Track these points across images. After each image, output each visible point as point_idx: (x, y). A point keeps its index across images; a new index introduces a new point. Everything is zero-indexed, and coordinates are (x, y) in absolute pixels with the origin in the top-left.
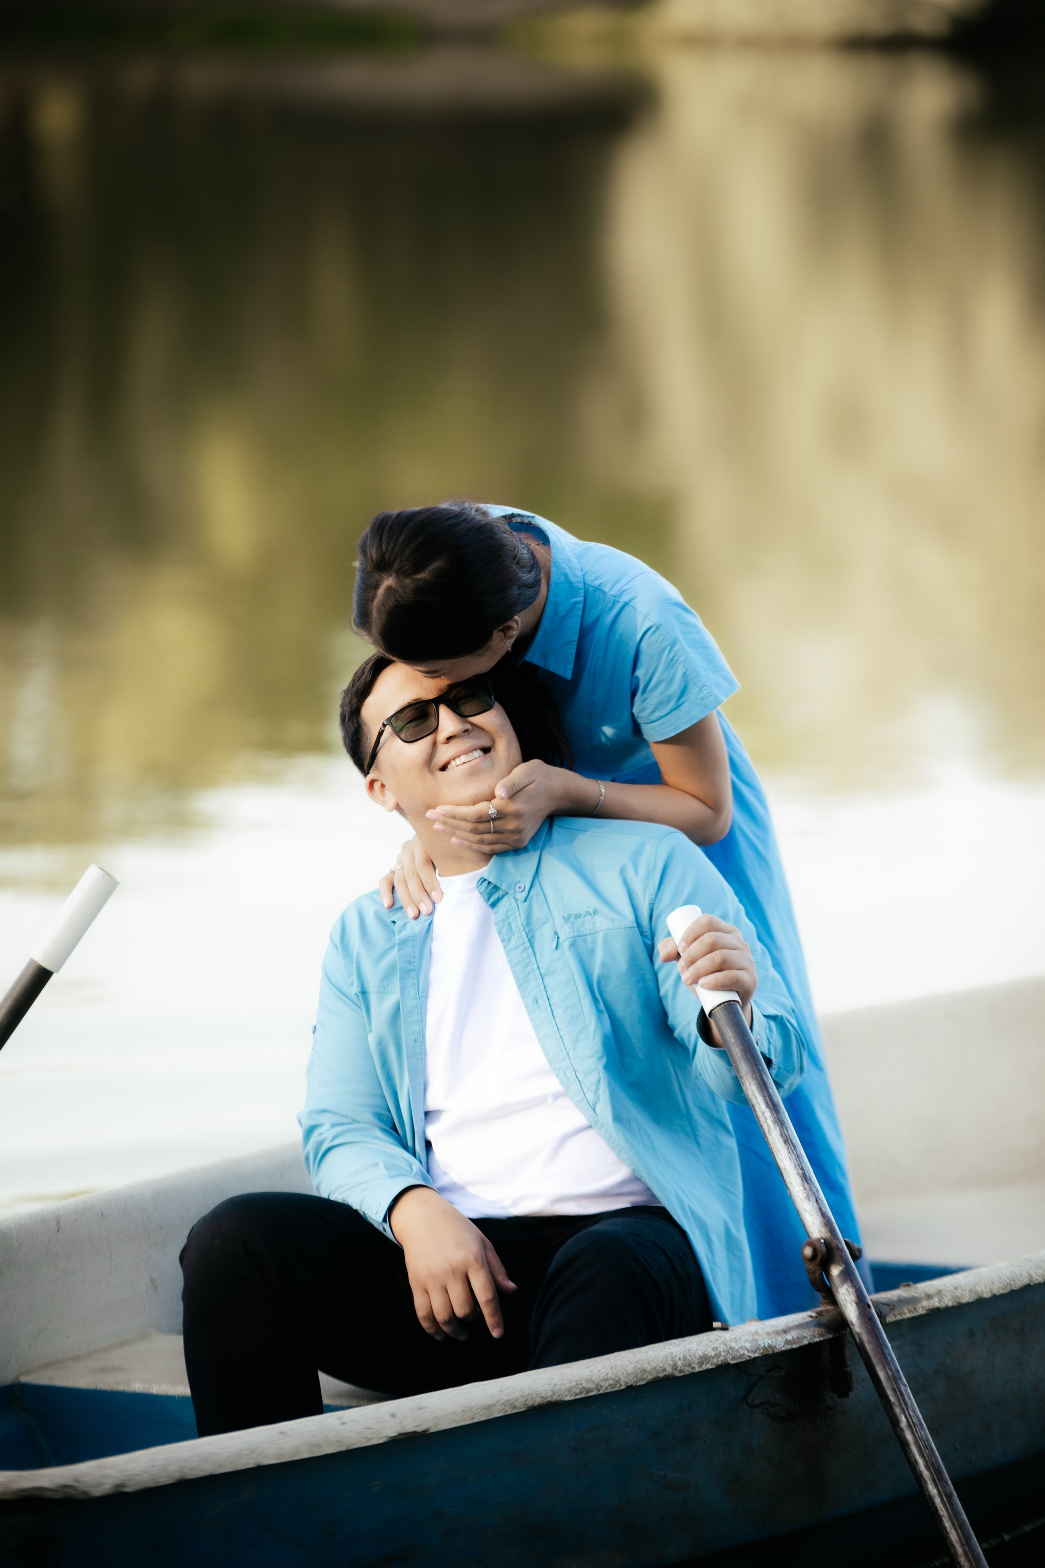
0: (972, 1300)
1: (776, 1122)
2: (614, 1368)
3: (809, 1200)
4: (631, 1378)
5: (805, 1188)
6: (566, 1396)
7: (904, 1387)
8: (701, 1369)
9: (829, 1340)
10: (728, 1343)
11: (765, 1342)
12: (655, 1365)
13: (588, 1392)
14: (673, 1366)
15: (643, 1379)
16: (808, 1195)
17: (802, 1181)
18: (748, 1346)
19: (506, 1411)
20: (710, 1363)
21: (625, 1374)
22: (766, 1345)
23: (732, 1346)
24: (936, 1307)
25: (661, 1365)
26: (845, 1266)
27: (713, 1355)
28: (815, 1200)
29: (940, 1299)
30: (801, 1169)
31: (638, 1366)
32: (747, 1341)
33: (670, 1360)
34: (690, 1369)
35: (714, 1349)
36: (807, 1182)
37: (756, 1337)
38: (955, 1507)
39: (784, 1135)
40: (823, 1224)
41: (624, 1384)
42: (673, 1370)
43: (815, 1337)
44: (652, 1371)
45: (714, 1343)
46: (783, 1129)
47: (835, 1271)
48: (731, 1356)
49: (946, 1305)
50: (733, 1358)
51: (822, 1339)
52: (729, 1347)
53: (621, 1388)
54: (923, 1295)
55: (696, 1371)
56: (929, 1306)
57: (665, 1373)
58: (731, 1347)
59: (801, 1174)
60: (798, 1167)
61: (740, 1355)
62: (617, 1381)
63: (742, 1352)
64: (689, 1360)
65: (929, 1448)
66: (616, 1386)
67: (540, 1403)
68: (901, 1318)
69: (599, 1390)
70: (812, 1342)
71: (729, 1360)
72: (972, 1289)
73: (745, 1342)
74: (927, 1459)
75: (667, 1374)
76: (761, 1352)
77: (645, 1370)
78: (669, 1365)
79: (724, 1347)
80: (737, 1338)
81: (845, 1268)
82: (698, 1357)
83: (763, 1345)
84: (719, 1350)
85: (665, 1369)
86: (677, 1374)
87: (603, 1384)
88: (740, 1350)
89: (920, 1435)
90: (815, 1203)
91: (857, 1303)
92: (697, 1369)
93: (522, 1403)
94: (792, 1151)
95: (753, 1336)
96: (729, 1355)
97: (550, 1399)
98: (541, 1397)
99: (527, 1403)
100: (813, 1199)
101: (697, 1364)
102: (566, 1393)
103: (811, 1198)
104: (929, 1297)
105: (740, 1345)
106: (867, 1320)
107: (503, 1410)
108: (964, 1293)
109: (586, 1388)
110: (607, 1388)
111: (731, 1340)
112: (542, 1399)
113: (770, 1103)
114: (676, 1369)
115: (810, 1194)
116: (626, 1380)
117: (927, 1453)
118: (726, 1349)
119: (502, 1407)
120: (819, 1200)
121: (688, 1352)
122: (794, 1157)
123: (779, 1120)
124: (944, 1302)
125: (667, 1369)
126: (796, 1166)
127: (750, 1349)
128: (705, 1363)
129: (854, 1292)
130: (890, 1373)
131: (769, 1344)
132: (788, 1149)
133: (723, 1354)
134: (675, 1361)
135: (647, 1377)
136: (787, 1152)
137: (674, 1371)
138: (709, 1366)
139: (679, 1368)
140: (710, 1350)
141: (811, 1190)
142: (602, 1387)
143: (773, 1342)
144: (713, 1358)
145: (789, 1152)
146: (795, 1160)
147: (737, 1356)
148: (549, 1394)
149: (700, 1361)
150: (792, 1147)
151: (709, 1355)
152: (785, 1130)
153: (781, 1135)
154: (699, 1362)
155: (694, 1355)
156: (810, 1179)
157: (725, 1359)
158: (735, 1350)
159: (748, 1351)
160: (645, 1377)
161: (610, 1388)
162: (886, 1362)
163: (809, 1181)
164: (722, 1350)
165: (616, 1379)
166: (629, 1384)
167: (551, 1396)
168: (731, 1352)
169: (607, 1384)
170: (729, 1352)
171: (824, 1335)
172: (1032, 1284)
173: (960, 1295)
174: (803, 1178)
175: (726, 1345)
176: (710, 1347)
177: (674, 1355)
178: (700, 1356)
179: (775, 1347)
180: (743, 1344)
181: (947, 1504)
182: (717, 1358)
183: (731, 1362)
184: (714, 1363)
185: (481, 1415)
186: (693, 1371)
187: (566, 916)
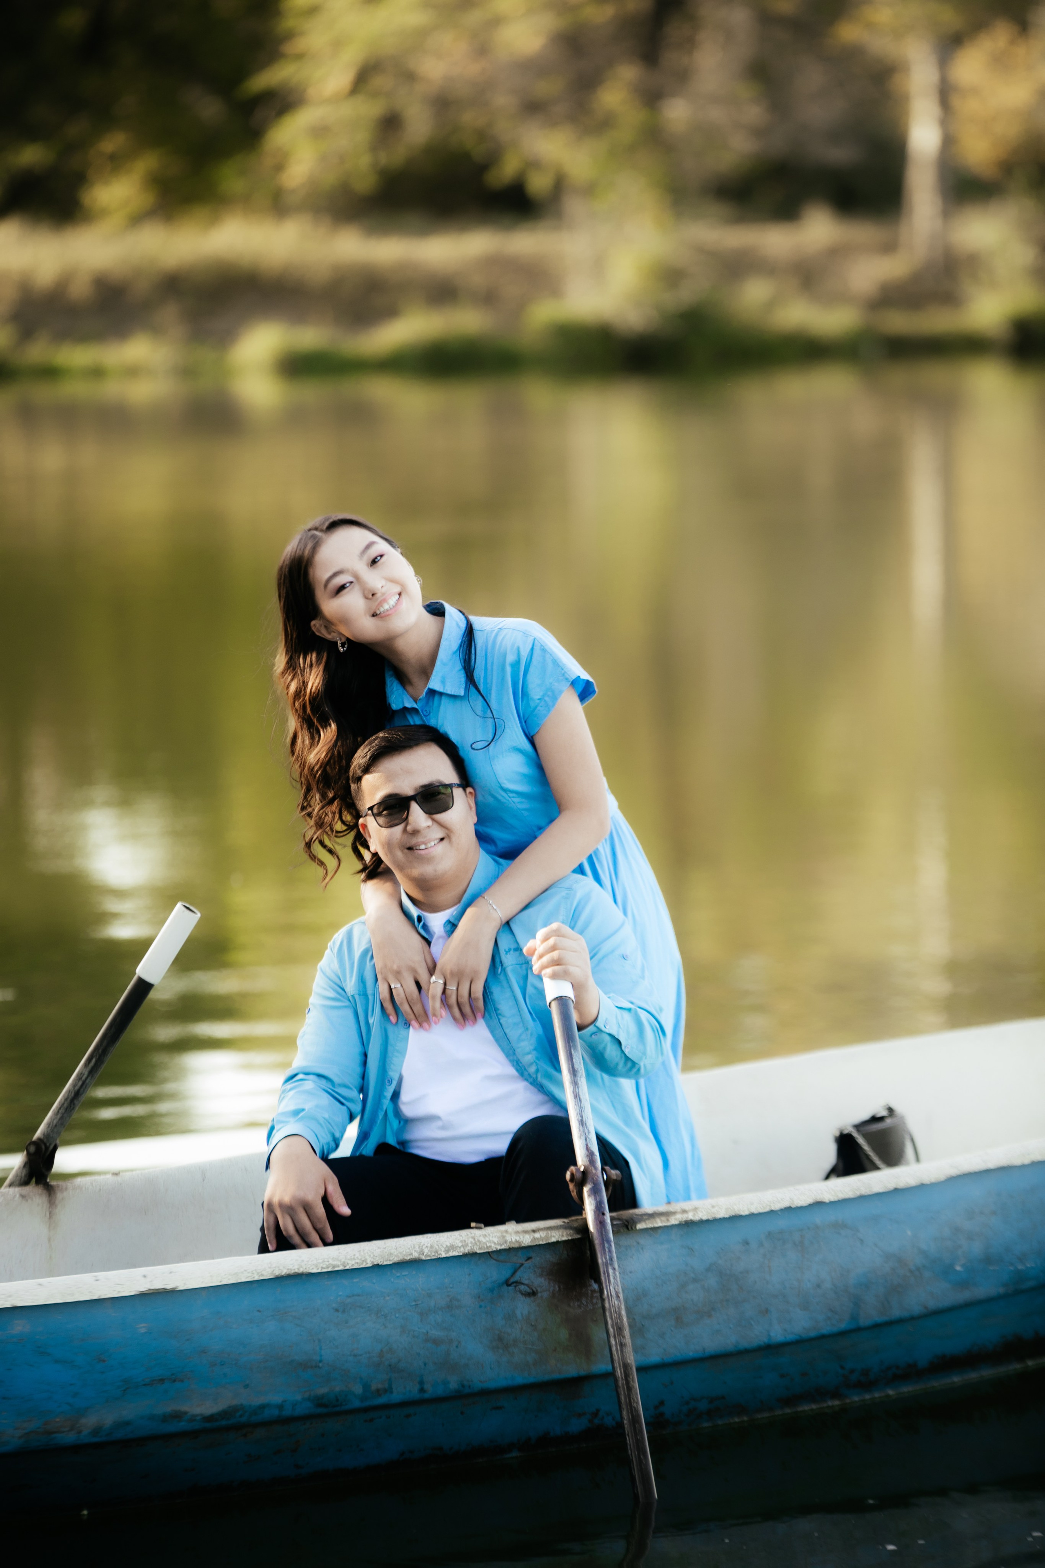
0: (727, 1216)
1: (572, 1083)
2: (362, 1252)
3: (581, 1138)
4: (377, 1259)
5: (580, 1130)
6: (313, 1269)
7: (612, 1271)
8: (448, 1255)
9: (578, 1239)
10: (476, 1238)
11: (512, 1238)
12: (402, 1251)
13: (334, 1267)
14: (420, 1252)
15: (390, 1260)
16: (581, 1134)
17: (579, 1125)
18: (496, 1240)
19: (254, 1277)
20: (457, 1251)
21: (372, 1255)
22: (513, 1240)
23: (480, 1240)
24: (689, 1219)
25: (408, 1251)
26: (593, 1185)
27: (460, 1246)
28: (584, 1138)
29: (694, 1214)
30: (581, 1116)
31: (386, 1250)
32: (495, 1237)
33: (417, 1247)
34: (436, 1255)
35: (461, 1241)
36: (582, 1126)
37: (504, 1234)
38: (624, 1354)
39: (575, 1093)
40: (586, 1155)
41: (370, 1263)
42: (419, 1255)
43: (563, 1236)
44: (399, 1254)
45: (463, 1237)
46: (575, 1087)
47: (586, 1190)
48: (478, 1247)
49: (699, 1219)
50: (480, 1249)
51: (570, 1238)
52: (476, 1240)
53: (368, 1266)
54: (679, 1211)
55: (442, 1257)
56: (682, 1218)
57: (411, 1257)
58: (479, 1241)
59: (580, 1120)
60: (579, 1115)
61: (487, 1246)
62: (363, 1261)
63: (488, 1245)
64: (436, 1248)
65: (618, 1313)
66: (362, 1264)
67: (287, 1273)
68: (652, 1226)
69: (345, 1267)
70: (560, 1240)
71: (475, 1249)
72: (730, 1208)
73: (493, 1237)
74: (614, 1320)
75: (414, 1257)
76: (508, 1245)
77: (391, 1254)
78: (416, 1251)
79: (472, 1240)
80: (486, 1234)
81: (593, 1187)
82: (445, 1246)
83: (510, 1240)
84: (467, 1242)
85: (412, 1254)
86: (423, 1258)
87: (349, 1262)
88: (487, 1243)
89: (613, 1304)
90: (584, 1140)
91: (595, 1212)
92: (444, 1255)
93: (270, 1272)
94: (578, 1103)
95: (501, 1233)
96: (476, 1246)
97: (296, 1271)
98: (288, 1269)
99: (274, 1272)
100: (583, 1138)
101: (444, 1251)
102: (313, 1267)
103: (582, 1137)
104: (684, 1211)
105: (487, 1239)
106: (598, 1222)
107: (251, 1276)
108: (720, 1211)
109: (332, 1265)
110: (353, 1265)
111: (480, 1236)
112: (289, 1271)
113: (571, 1069)
114: (423, 1254)
115: (582, 1134)
116: (372, 1260)
117: (615, 1317)
118: (473, 1242)
119: (250, 1275)
120: (587, 1139)
121: (436, 1242)
122: (578, 1108)
123: (574, 1081)
124: (698, 1216)
125: (414, 1254)
126: (577, 1114)
127: (497, 1243)
128: (452, 1251)
129: (595, 1203)
130: (604, 1261)
131: (516, 1239)
132: (575, 1102)
133: (470, 1245)
134: (422, 1248)
135: (394, 1258)
136: (574, 1104)
137: (421, 1256)
138: (456, 1254)
139: (425, 1254)
140: (458, 1242)
141: (584, 1131)
142: (348, 1264)
143: (520, 1238)
144: (460, 1247)
145: (575, 1104)
146: (578, 1110)
147: (484, 1247)
148: (296, 1267)
149: (447, 1249)
150: (579, 1101)
151: (456, 1245)
152: (577, 1089)
153: (573, 1092)
154: (445, 1250)
155: (442, 1245)
156: (586, 1124)
157: (472, 1249)
158: (482, 1243)
159: (495, 1244)
160: (391, 1259)
161: (356, 1265)
163: (585, 1125)
164: (469, 1242)
165: (363, 1259)
166: (375, 1263)
167: (298, 1269)
168: (478, 1244)
169: (353, 1262)
170: (476, 1244)
171: (573, 1235)
172: (793, 1206)
173: (715, 1211)
174: (581, 1123)
175: (474, 1239)
176: (459, 1240)
177: (422, 1244)
178: (447, 1246)
179: (523, 1242)
180: (491, 1239)
181: (619, 1352)
182: (464, 1248)
183: (478, 1252)
184: (461, 1252)
185: (229, 1279)
186: (440, 1256)
187: (507, 950)
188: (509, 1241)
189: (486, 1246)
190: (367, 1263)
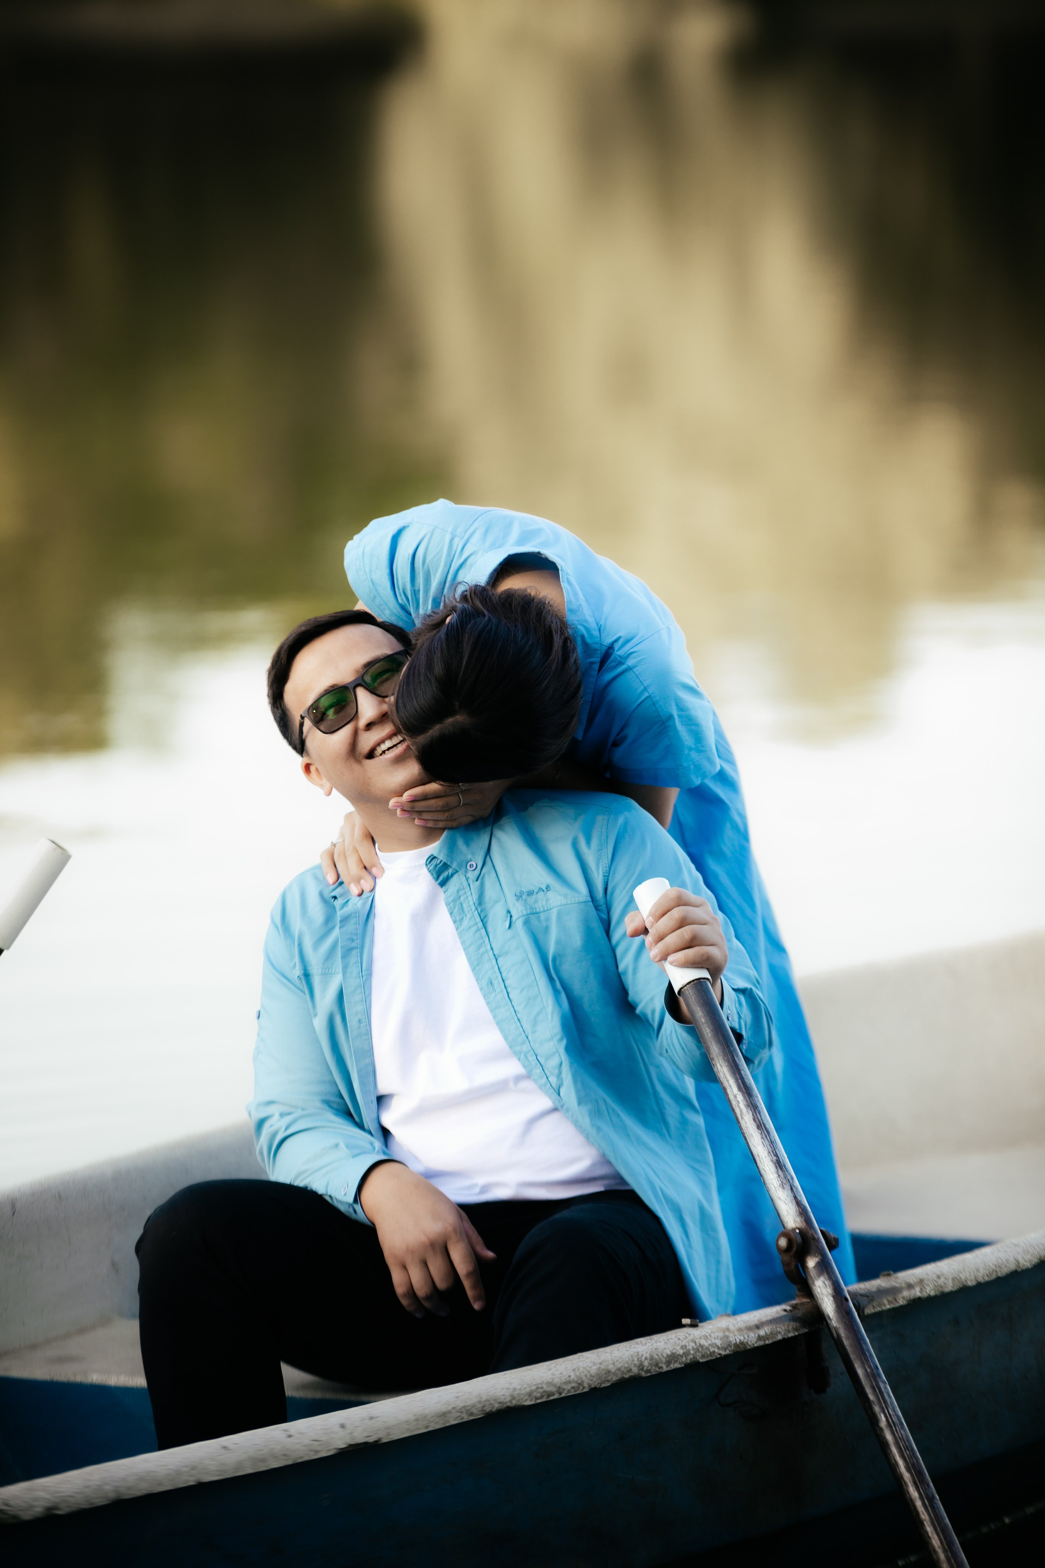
0: (956, 1288)
1: (749, 1106)
2: (577, 1370)
3: (783, 1187)
4: (594, 1380)
5: (779, 1176)
6: (526, 1400)
7: (882, 1383)
8: (669, 1369)
9: (805, 1334)
10: (697, 1341)
11: (736, 1338)
12: (620, 1365)
13: (549, 1396)
14: (639, 1366)
15: (608, 1381)
16: (782, 1182)
17: (776, 1168)
18: (719, 1342)
19: (462, 1419)
20: (678, 1362)
21: (588, 1375)
22: (738, 1341)
23: (702, 1343)
24: (917, 1297)
25: (626, 1365)
26: (821, 1258)
27: (681, 1354)
28: (789, 1188)
29: (921, 1289)
30: (774, 1155)
31: (603, 1367)
32: (718, 1338)
33: (636, 1359)
34: (657, 1369)
35: (682, 1347)
36: (781, 1169)
37: (727, 1333)
38: (937, 1511)
39: (757, 1120)
40: (798, 1213)
41: (587, 1386)
42: (639, 1371)
43: (789, 1331)
44: (617, 1372)
45: (682, 1341)
46: (756, 1113)
47: (811, 1263)
48: (701, 1354)
49: (927, 1295)
50: (703, 1356)
51: (797, 1334)
52: (698, 1344)
53: (585, 1390)
54: (904, 1285)
55: (663, 1371)
56: (910, 1296)
57: (631, 1374)
58: (700, 1344)
59: (775, 1161)
60: (771, 1153)
61: (710, 1352)
62: (579, 1384)
63: (712, 1350)
64: (656, 1359)
65: (909, 1448)
66: (579, 1388)
67: (499, 1408)
68: (881, 1310)
69: (560, 1394)
70: (786, 1337)
71: (698, 1358)
73: (715, 1339)
75: (633, 1374)
76: (732, 1349)
77: (609, 1372)
78: (635, 1365)
79: (693, 1344)
80: (707, 1335)
81: (821, 1260)
82: (665, 1356)
83: (735, 1342)
84: (688, 1348)
85: (631, 1370)
86: (643, 1374)
87: (565, 1387)
88: (710, 1348)
90: (790, 1191)
91: (834, 1297)
92: (665, 1369)
93: (480, 1409)
94: (766, 1135)
95: (723, 1332)
96: (698, 1354)
97: (509, 1404)
98: (500, 1403)
99: (485, 1409)
101: (665, 1363)
102: (526, 1397)
103: (785, 1186)
104: (910, 1286)
105: (710, 1342)
106: (844, 1313)
107: (459, 1417)
108: (947, 1282)
109: (547, 1392)
110: (569, 1391)
111: (700, 1338)
112: (501, 1405)
113: (742, 1086)
114: (642, 1369)
115: (785, 1181)
116: (589, 1382)
117: (907, 1454)
118: (695, 1347)
119: (458, 1414)
121: (655, 1351)
122: (767, 1143)
123: (752, 1104)
124: (926, 1292)
125: (633, 1369)
127: (720, 1346)
128: (673, 1362)
129: (831, 1285)
130: (869, 1370)
131: (740, 1340)
132: (761, 1134)
133: (692, 1352)
134: (641, 1360)
135: (612, 1378)
136: (760, 1138)
137: (641, 1372)
138: (677, 1365)
139: (645, 1368)
140: (678, 1348)
141: (785, 1177)
142: (564, 1390)
143: (745, 1338)
144: (682, 1356)
145: (762, 1138)
146: (769, 1147)
147: (707, 1354)
148: (508, 1399)
149: (668, 1360)
150: (766, 1132)
151: (678, 1353)
152: (758, 1114)
153: (754, 1120)
154: (667, 1361)
155: (662, 1355)
157: (694, 1357)
158: (704, 1347)
159: (719, 1348)
160: (609, 1378)
161: (572, 1390)
162: (865, 1359)
164: (691, 1348)
165: (579, 1382)
166: (593, 1386)
167: (510, 1401)
168: (700, 1350)
170: (698, 1350)
171: (799, 1329)
172: (1019, 1270)
173: (942, 1284)
174: (777, 1164)
175: (695, 1342)
176: (678, 1345)
177: (640, 1354)
178: (667, 1355)
179: (748, 1343)
180: (714, 1341)
181: (929, 1508)
182: (686, 1357)
183: (701, 1361)
184: (683, 1362)
185: (436, 1423)
186: (661, 1370)
187: (518, 894)
188: (733, 1343)
189: (708, 1352)
190: (584, 1388)
